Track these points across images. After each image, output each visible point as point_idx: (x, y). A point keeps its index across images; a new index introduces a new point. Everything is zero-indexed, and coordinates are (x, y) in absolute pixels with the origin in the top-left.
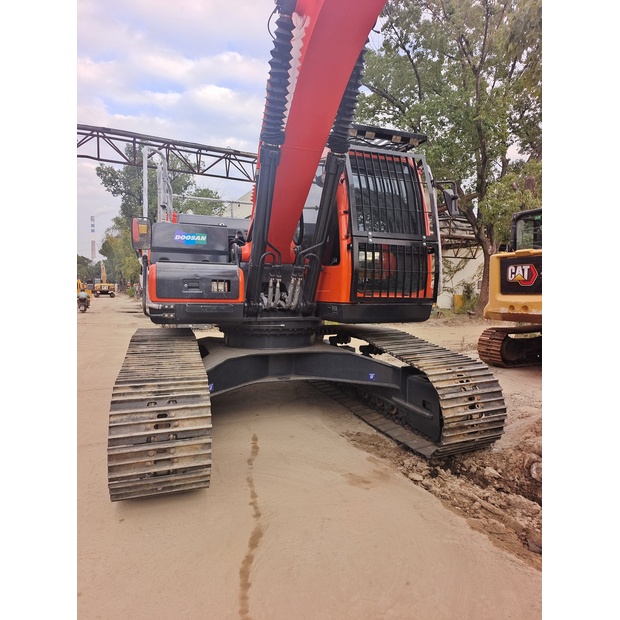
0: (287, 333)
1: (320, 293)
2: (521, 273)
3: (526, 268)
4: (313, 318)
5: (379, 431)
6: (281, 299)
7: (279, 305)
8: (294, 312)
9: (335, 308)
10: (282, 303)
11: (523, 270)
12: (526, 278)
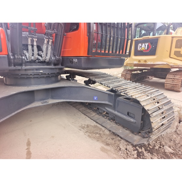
0: (45, 76)
1: (64, 51)
2: (144, 47)
3: (147, 44)
4: (60, 66)
5: (97, 123)
6: (38, 55)
7: (38, 59)
8: (48, 63)
9: (75, 60)
10: (40, 58)
11: (145, 45)
12: (146, 48)
